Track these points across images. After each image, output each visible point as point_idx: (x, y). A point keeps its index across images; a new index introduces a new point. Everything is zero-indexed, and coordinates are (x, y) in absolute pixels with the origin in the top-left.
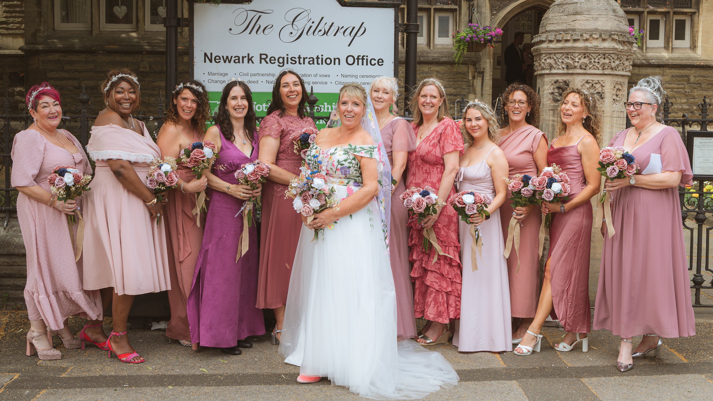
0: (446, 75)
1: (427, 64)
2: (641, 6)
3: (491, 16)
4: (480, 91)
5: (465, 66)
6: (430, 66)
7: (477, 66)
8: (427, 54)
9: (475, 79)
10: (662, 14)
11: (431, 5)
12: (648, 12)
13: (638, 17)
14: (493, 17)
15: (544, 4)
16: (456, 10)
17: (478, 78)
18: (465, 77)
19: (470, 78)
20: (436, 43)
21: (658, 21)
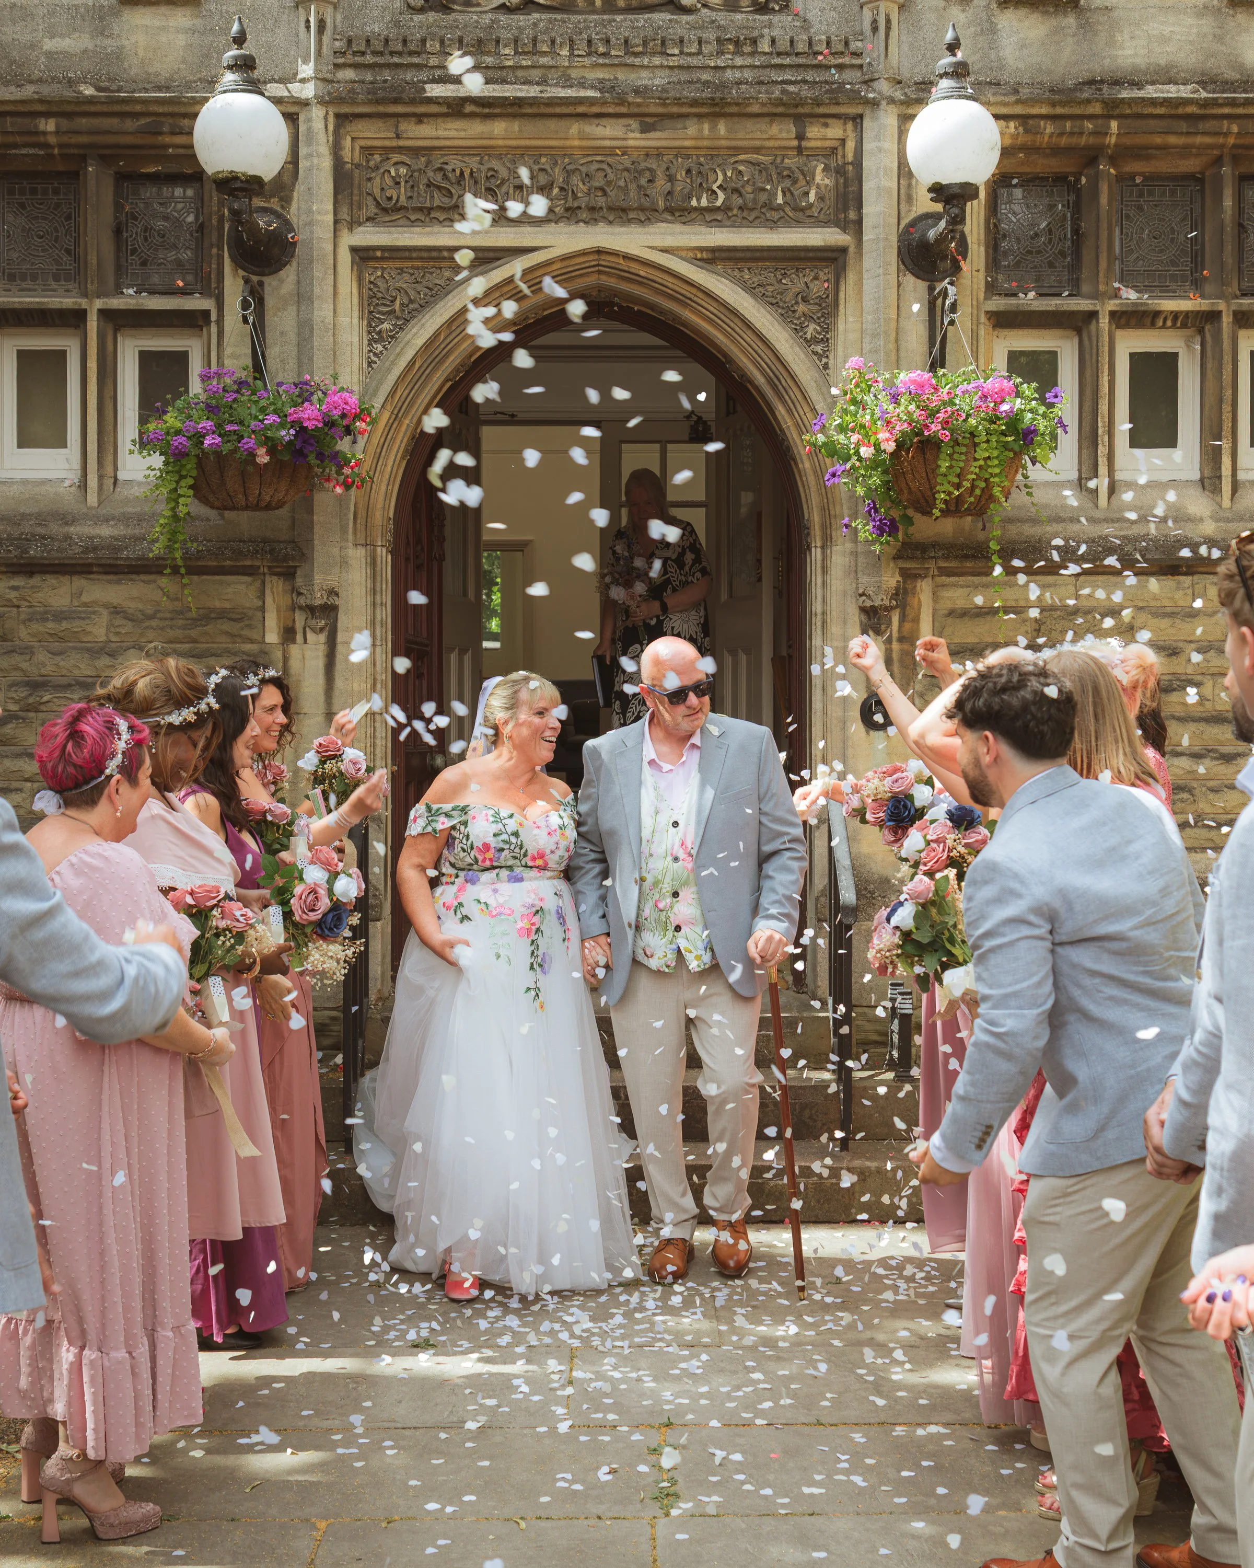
0: (154, 623)
1: (64, 573)
2: (1085, 288)
3: (371, 341)
4: (322, 699)
5: (248, 579)
6: (79, 582)
7: (299, 581)
8: (67, 524)
9: (294, 641)
10: (1184, 326)
11: (85, 295)
12: (1113, 314)
13: (1076, 340)
14: (379, 348)
15: (625, 287)
16: (206, 314)
17: (310, 636)
18: (245, 632)
19: (272, 637)
20: (122, 475)
21: (1169, 361)
